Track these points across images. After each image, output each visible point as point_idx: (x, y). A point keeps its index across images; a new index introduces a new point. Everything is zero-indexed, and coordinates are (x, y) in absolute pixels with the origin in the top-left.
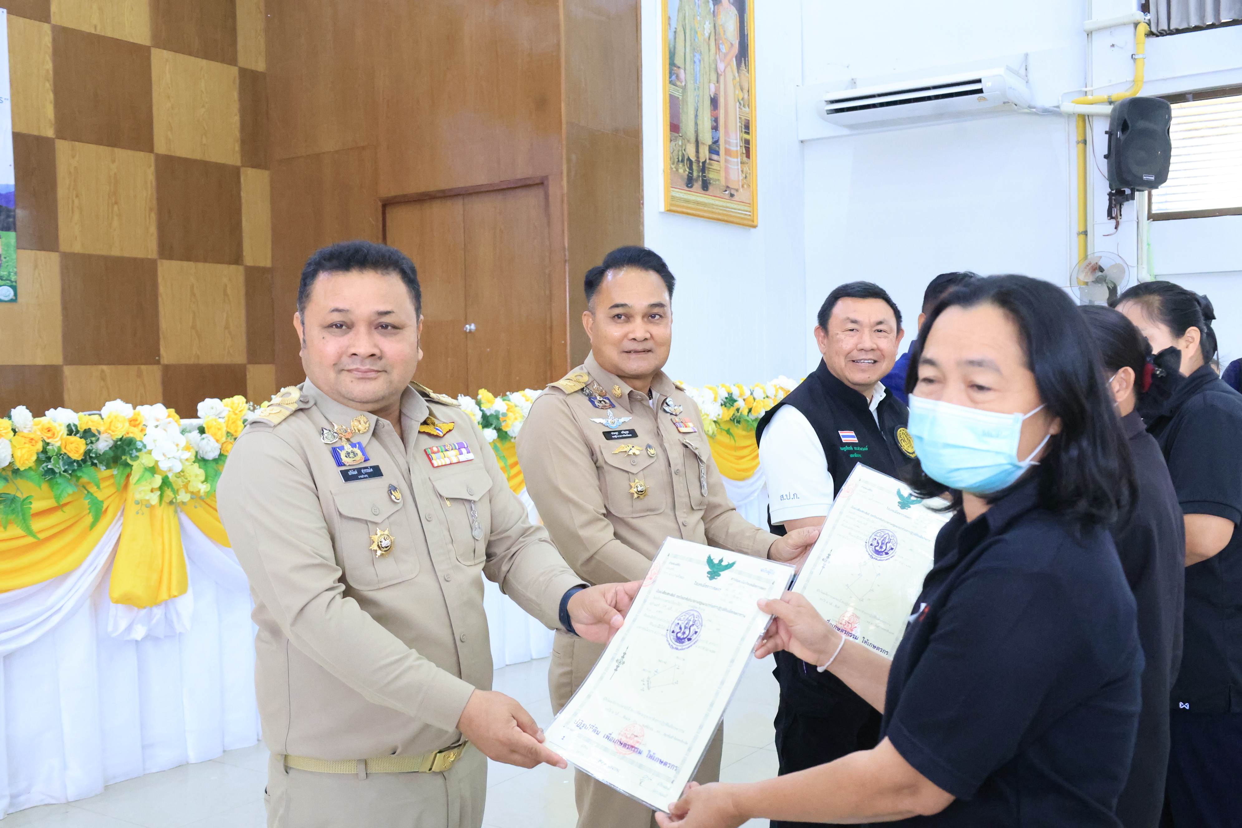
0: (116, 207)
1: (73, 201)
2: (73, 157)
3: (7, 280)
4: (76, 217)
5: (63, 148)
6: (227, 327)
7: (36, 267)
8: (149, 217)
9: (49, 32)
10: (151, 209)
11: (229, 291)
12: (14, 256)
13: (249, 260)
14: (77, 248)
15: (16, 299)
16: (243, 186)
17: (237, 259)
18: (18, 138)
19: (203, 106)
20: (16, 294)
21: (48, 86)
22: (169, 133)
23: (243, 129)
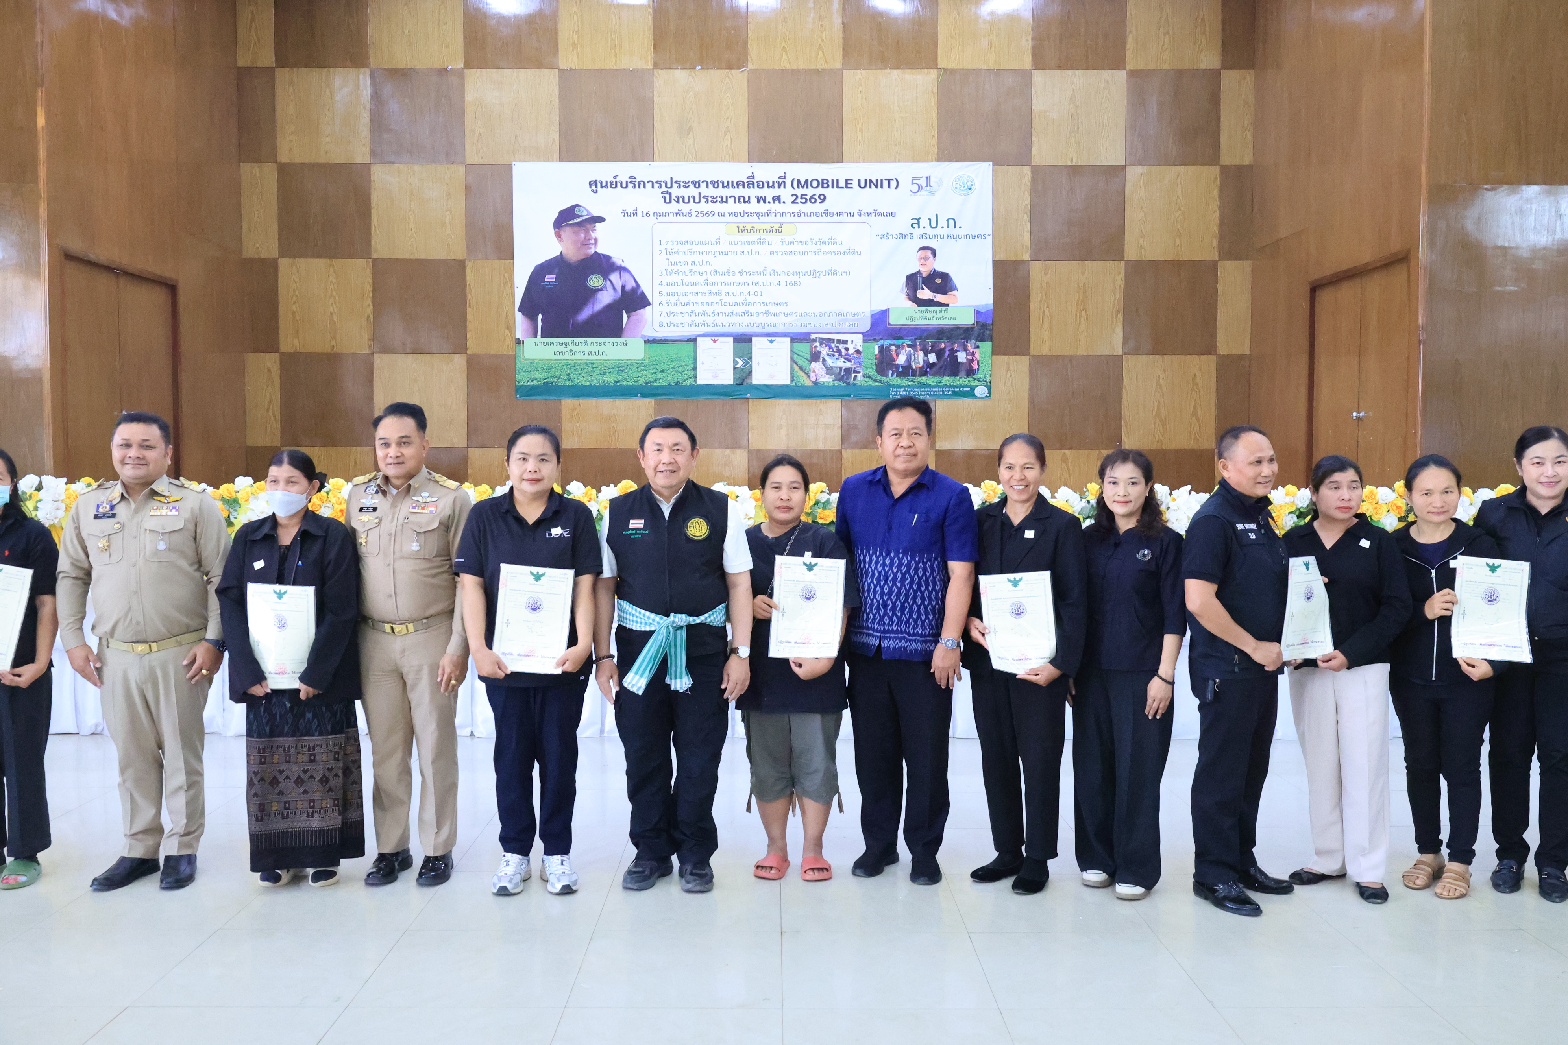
0: (1084, 313)
1: (1044, 311)
2: (1046, 274)
3: (983, 381)
4: (1046, 325)
5: (1036, 268)
6: (1195, 414)
7: (1008, 369)
8: (1116, 318)
9: (1029, 173)
10: (1118, 312)
11: (1198, 380)
12: (990, 361)
13: (1223, 349)
14: (1046, 351)
15: (990, 396)
16: (1220, 279)
17: (1209, 349)
18: (996, 265)
19: (1179, 209)
20: (990, 392)
21: (1026, 218)
22: (1141, 241)
23: (1221, 224)
